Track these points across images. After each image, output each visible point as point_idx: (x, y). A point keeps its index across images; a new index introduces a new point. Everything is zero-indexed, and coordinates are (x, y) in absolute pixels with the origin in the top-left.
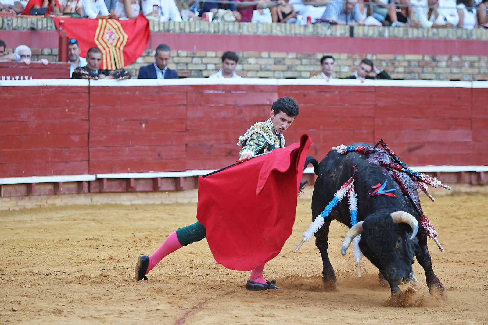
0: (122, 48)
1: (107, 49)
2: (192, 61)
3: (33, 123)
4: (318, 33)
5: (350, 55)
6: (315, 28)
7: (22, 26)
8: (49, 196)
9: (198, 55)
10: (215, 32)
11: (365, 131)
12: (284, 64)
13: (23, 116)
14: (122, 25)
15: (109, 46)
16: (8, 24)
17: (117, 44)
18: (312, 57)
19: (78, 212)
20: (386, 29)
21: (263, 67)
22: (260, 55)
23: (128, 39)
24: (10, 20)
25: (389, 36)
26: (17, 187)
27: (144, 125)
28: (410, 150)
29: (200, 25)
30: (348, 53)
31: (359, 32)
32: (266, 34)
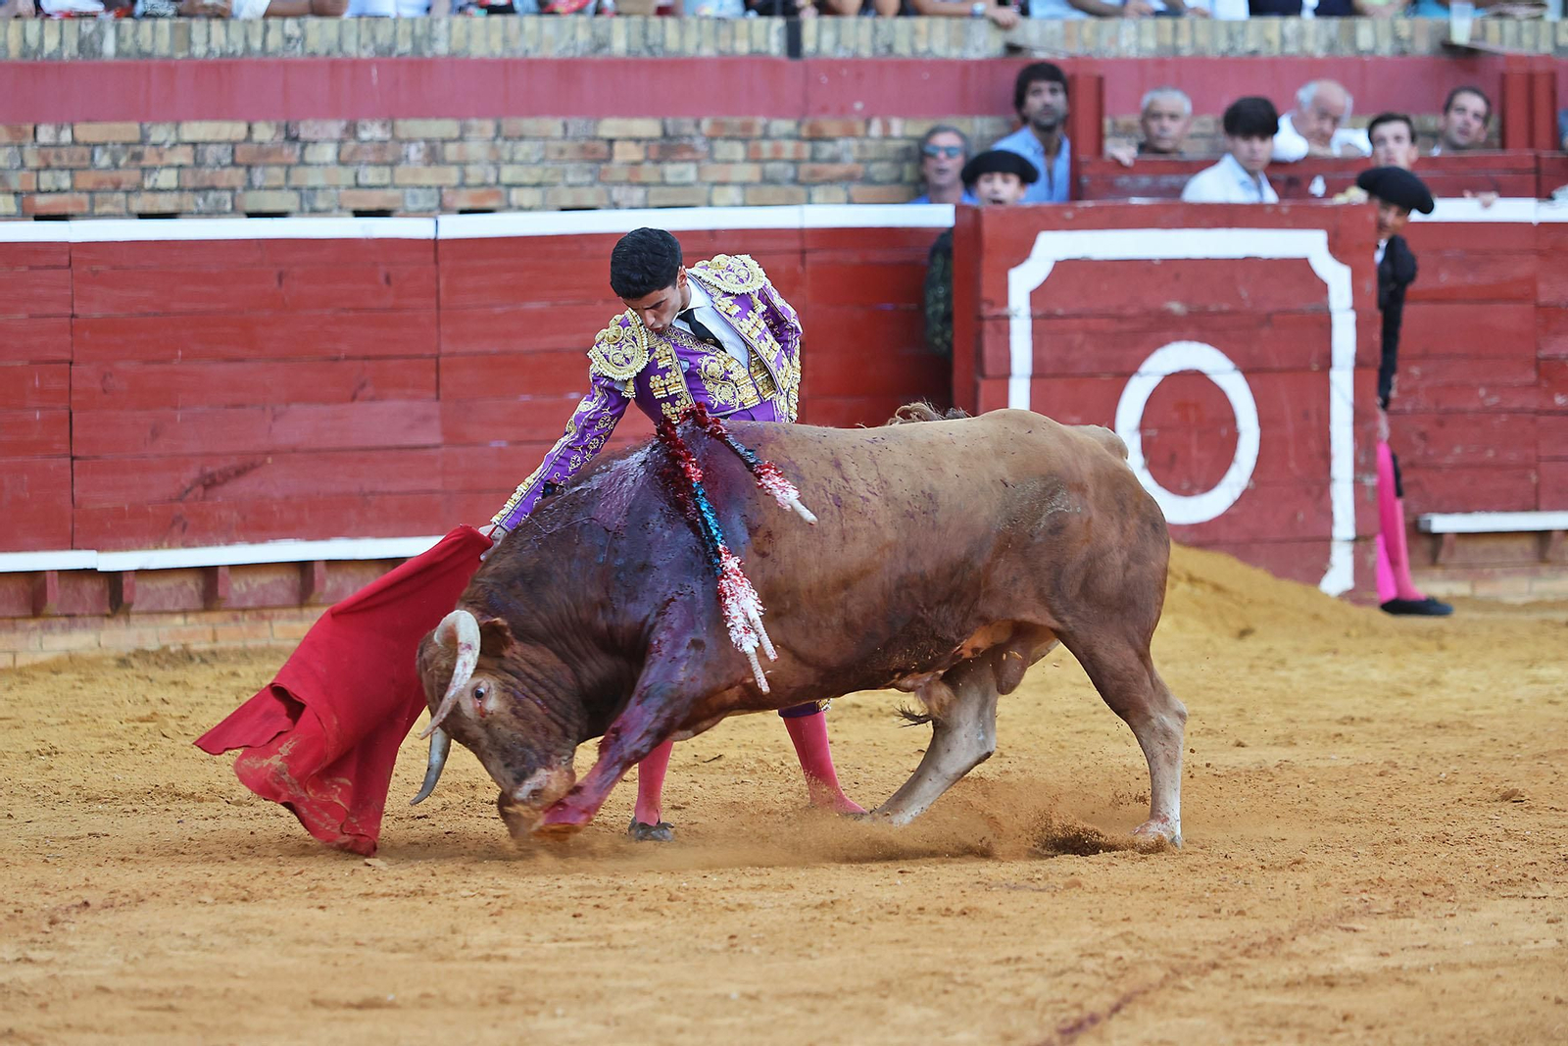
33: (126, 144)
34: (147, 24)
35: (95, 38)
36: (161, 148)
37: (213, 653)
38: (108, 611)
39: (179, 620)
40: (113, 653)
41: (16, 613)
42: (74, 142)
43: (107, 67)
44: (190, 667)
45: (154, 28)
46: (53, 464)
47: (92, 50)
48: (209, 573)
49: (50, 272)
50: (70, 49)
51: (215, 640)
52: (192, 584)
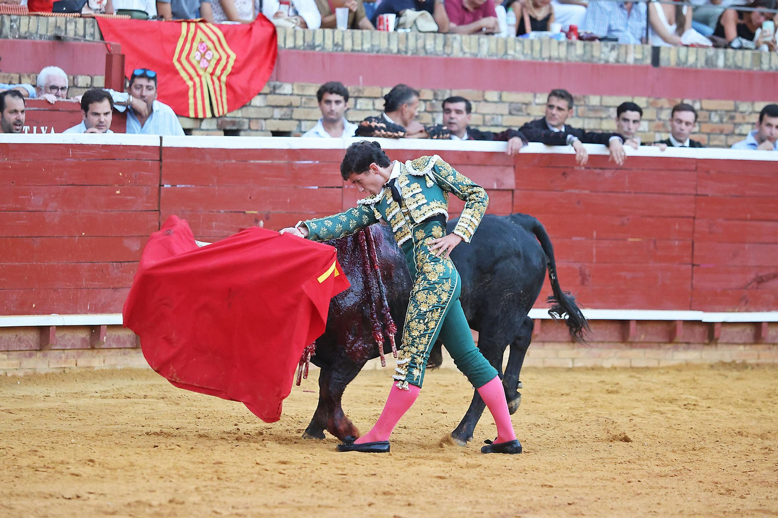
0: (224, 78)
1: (197, 79)
2: (356, 104)
3: (55, 213)
4: (593, 56)
5: (651, 100)
6: (588, 48)
7: (37, 33)
8: (81, 351)
9: (366, 94)
10: (399, 51)
11: (677, 243)
12: (528, 114)
13: (36, 201)
14: (225, 35)
15: (201, 72)
16: (12, 27)
17: (215, 69)
18: (582, 103)
19: (135, 383)
20: (721, 52)
21: (488, 118)
22: (483, 96)
23: (235, 61)
24: (15, 21)
25: (725, 65)
26: (22, 334)
27: (261, 223)
28: (760, 281)
29: (372, 37)
30: (649, 97)
31: (668, 56)
32: (495, 58)
33: (727, 111)
34: (740, 52)
35: (714, 58)
36: (744, 115)
37: (758, 365)
38: (707, 341)
39: (742, 348)
40: (708, 362)
41: (661, 340)
42: (702, 109)
43: (718, 73)
44: (746, 371)
45: (743, 55)
46: (683, 268)
47: (712, 64)
48: (757, 325)
49: (687, 173)
50: (701, 63)
51: (759, 358)
52: (749, 331)
